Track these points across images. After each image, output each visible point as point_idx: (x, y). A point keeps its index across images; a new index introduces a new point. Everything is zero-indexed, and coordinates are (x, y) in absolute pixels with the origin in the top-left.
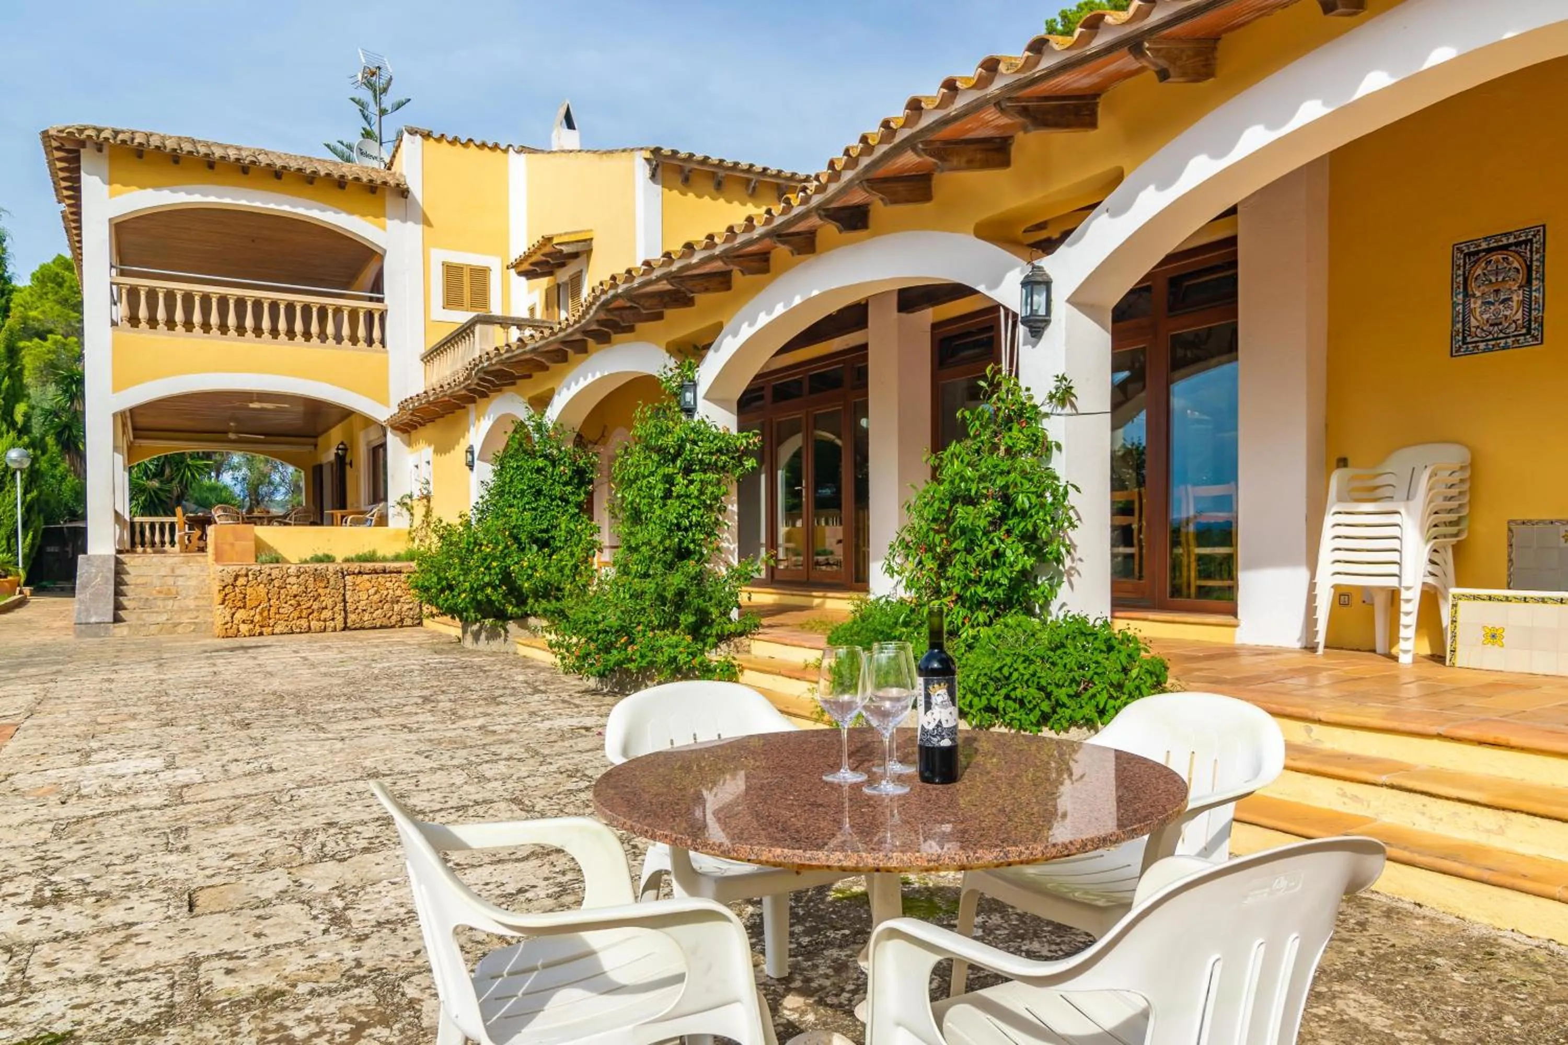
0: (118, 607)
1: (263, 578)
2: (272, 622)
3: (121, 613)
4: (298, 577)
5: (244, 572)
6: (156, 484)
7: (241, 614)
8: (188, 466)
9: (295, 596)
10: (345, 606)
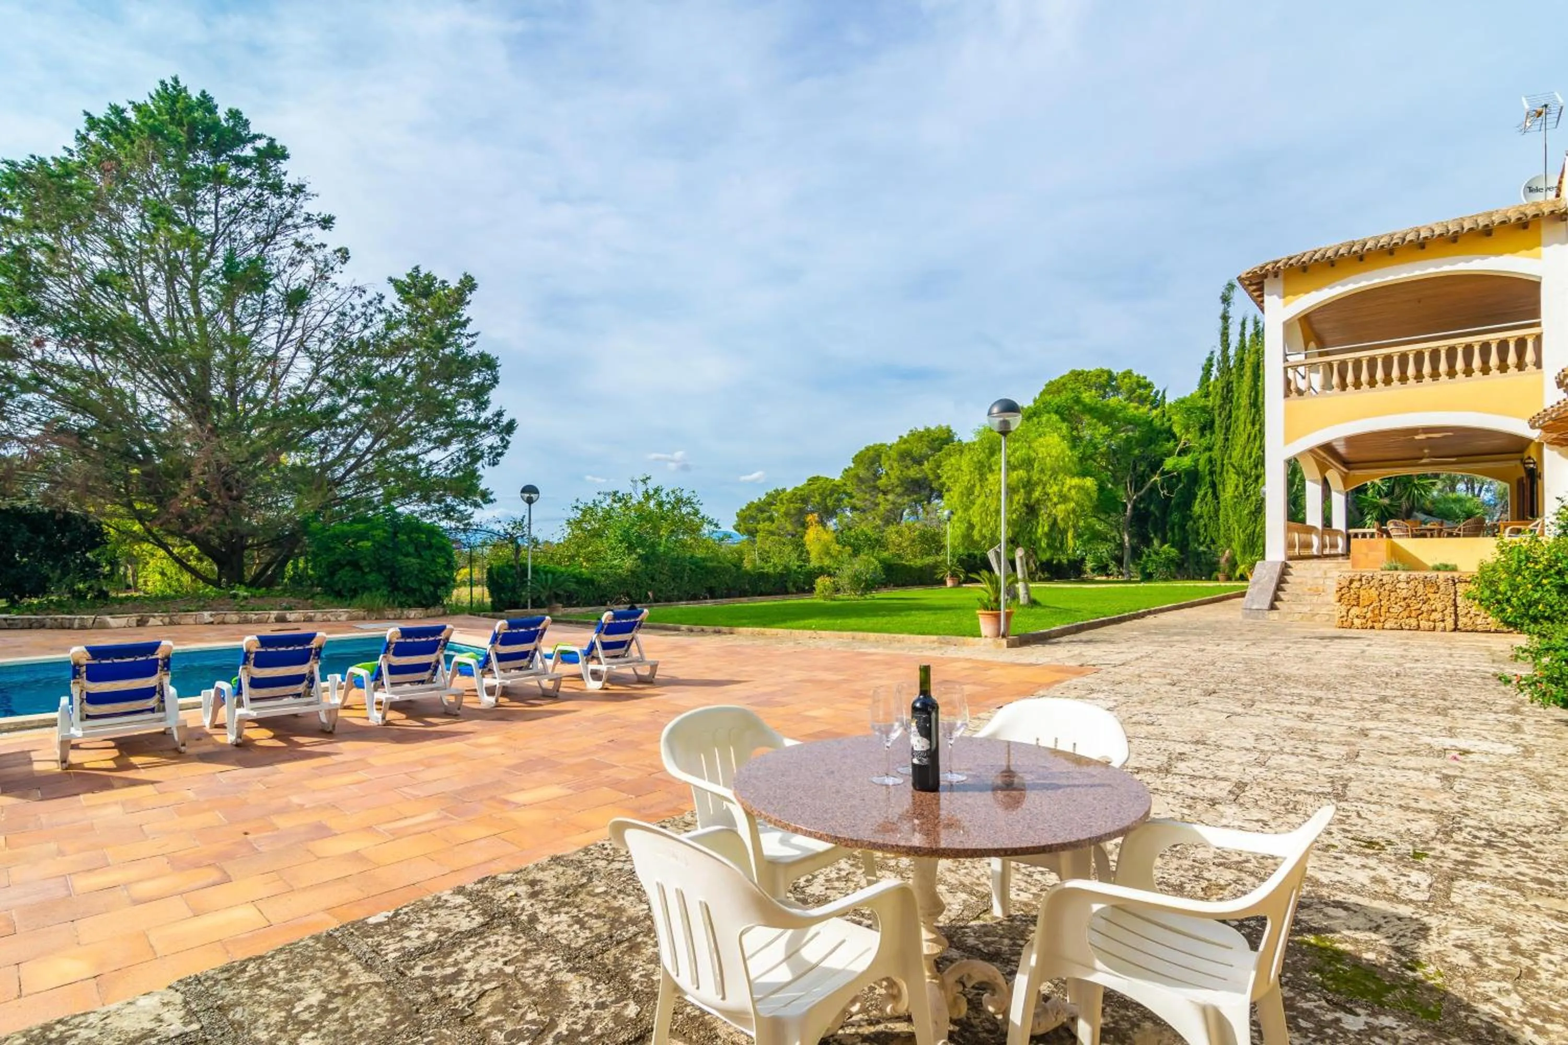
0: (1276, 598)
1: (1375, 582)
2: (1382, 619)
3: (1277, 603)
4: (1408, 583)
5: (1358, 577)
6: (1386, 501)
7: (1355, 611)
8: (1415, 485)
9: (1405, 599)
10: (1456, 610)
